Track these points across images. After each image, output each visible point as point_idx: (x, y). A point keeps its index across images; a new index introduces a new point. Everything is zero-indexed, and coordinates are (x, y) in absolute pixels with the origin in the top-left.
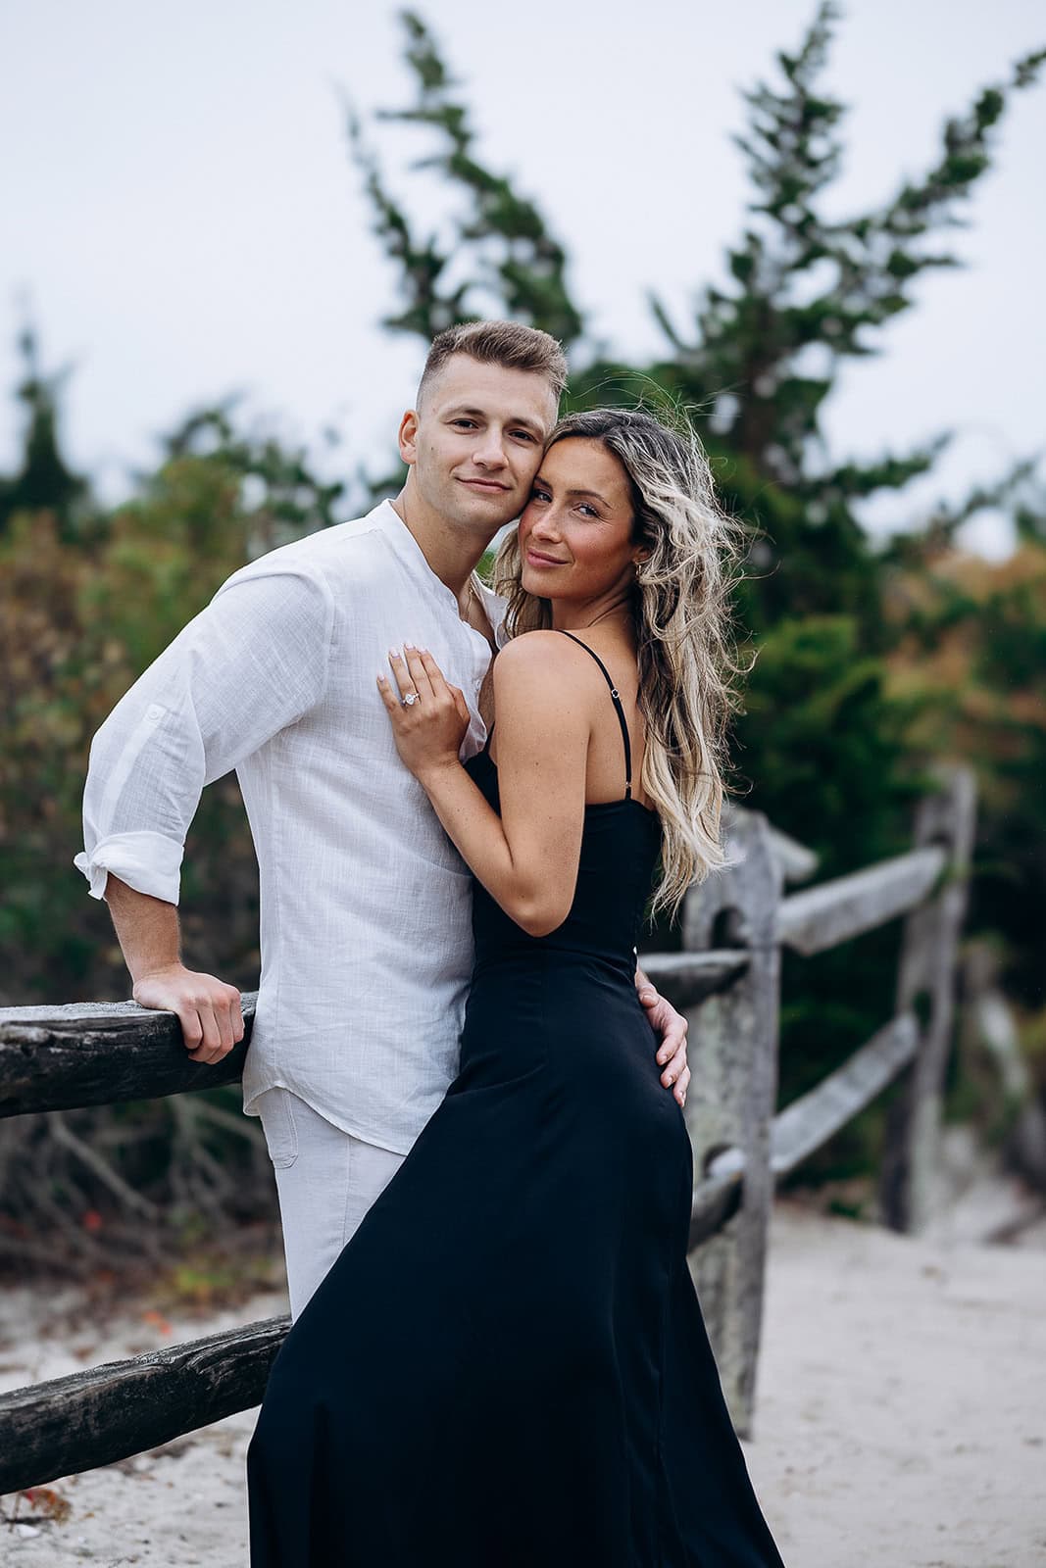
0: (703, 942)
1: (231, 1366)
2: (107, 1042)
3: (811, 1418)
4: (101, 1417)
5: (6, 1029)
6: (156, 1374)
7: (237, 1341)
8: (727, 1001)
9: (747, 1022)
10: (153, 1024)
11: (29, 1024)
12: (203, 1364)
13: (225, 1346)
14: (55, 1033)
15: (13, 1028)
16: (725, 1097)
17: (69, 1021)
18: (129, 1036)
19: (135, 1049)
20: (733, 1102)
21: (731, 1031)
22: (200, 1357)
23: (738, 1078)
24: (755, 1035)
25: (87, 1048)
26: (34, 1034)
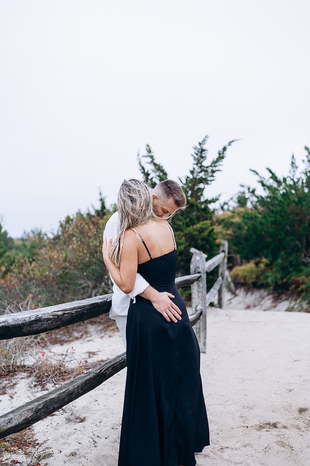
0: (193, 273)
1: (111, 369)
2: (78, 311)
3: (215, 347)
4: (82, 389)
5: (52, 313)
6: (94, 376)
7: (112, 363)
8: (198, 282)
9: (201, 285)
10: (89, 306)
11: (59, 311)
12: (105, 371)
13: (110, 365)
14: (65, 312)
15: (54, 313)
16: (198, 298)
17: (69, 309)
18: (83, 309)
19: (86, 311)
20: (200, 298)
21: (199, 287)
22: (104, 369)
23: (200, 294)
24: (203, 288)
25: (74, 313)
26: (60, 313)
